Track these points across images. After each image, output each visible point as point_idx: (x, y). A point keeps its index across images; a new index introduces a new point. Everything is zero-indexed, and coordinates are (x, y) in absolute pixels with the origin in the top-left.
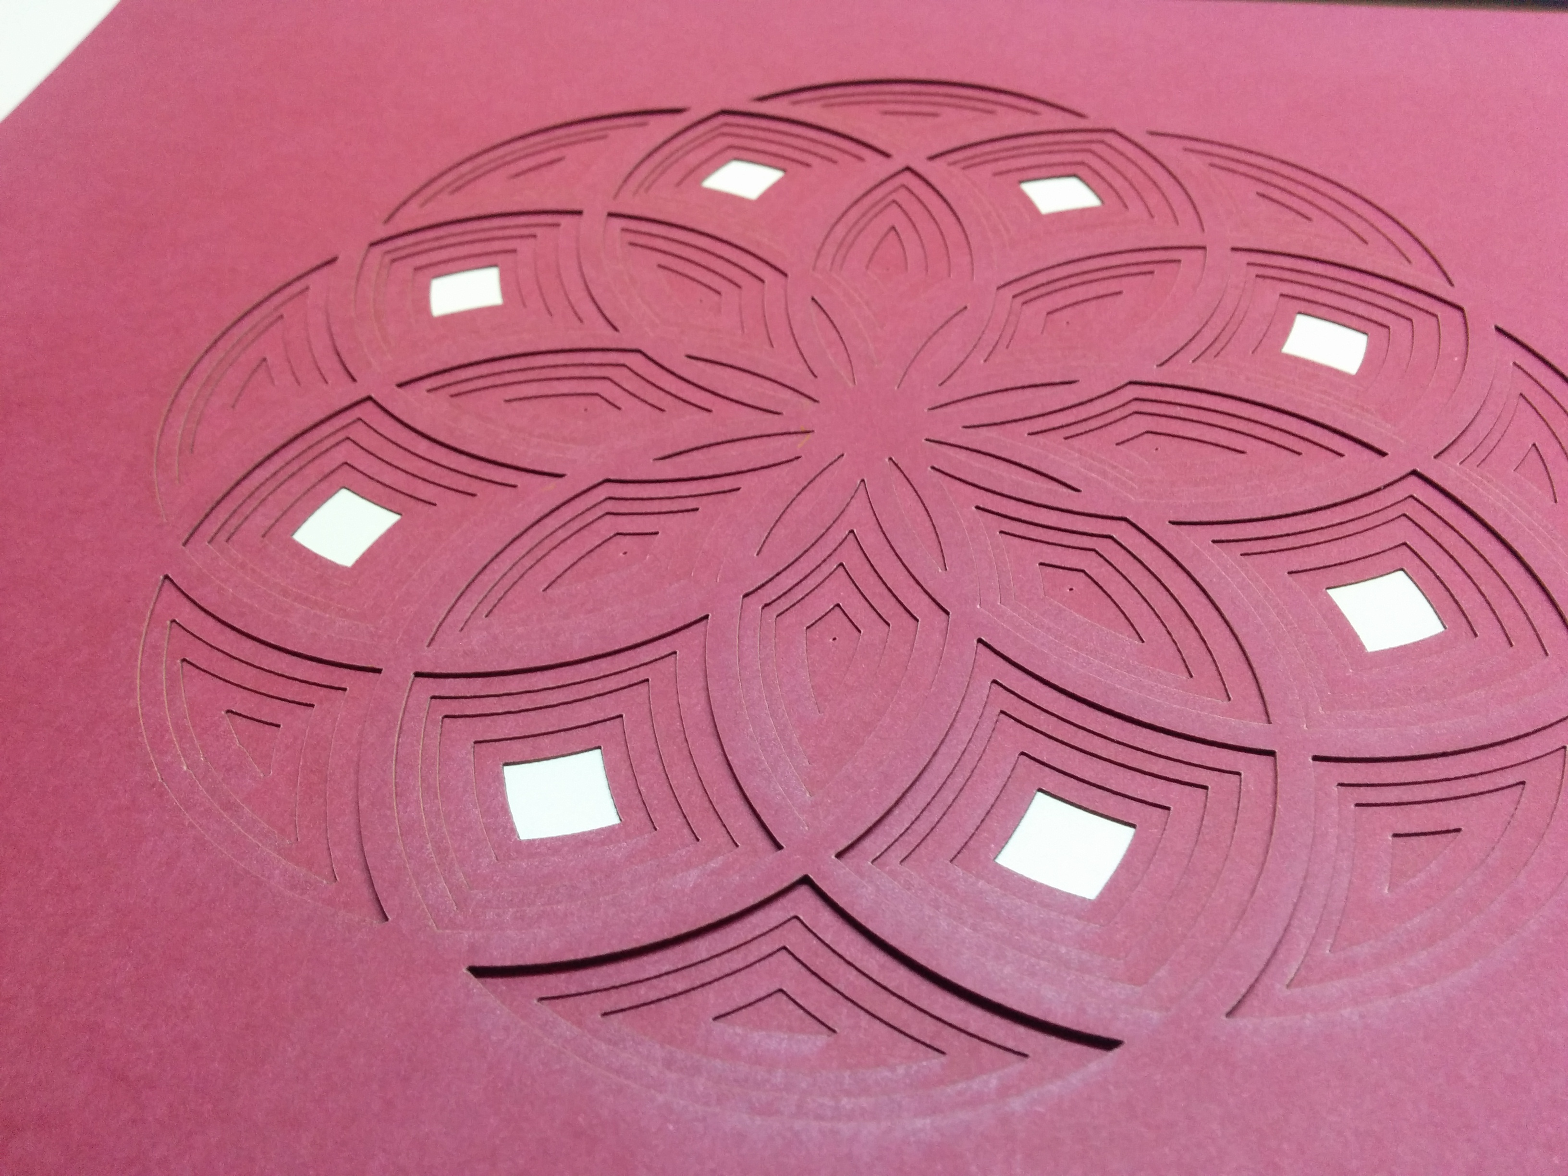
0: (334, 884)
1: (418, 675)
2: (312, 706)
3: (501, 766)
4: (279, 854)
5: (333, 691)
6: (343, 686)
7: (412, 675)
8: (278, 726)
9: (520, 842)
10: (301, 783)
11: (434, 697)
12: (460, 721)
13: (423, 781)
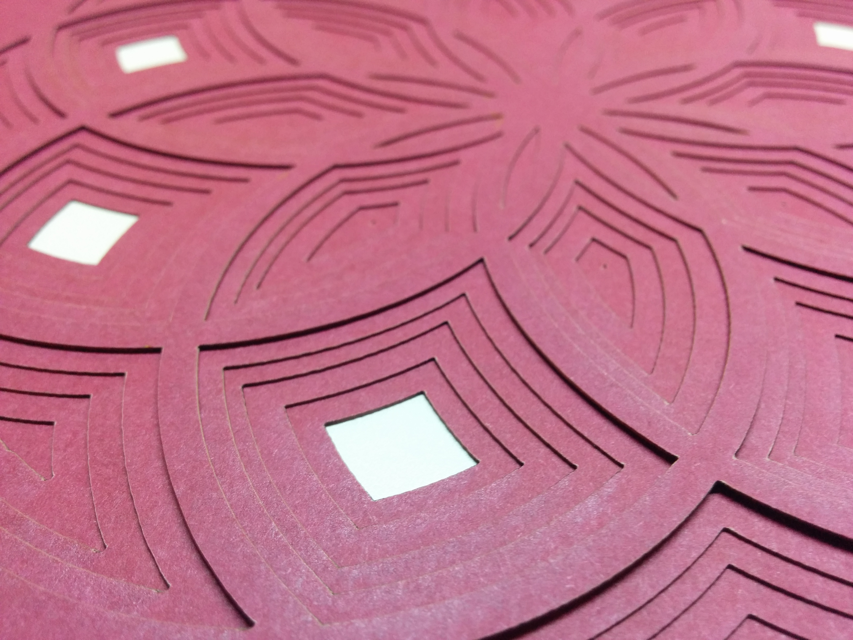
0: (167, 592)
1: (203, 348)
2: (87, 397)
3: (323, 427)
4: (86, 567)
5: (108, 378)
6: (120, 371)
7: (197, 350)
8: (51, 424)
9: (375, 503)
10: (93, 480)
11: (226, 369)
12: (263, 389)
13: (242, 455)
